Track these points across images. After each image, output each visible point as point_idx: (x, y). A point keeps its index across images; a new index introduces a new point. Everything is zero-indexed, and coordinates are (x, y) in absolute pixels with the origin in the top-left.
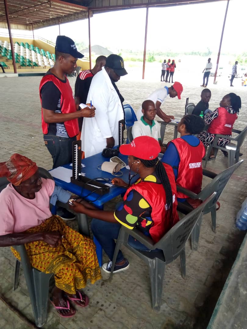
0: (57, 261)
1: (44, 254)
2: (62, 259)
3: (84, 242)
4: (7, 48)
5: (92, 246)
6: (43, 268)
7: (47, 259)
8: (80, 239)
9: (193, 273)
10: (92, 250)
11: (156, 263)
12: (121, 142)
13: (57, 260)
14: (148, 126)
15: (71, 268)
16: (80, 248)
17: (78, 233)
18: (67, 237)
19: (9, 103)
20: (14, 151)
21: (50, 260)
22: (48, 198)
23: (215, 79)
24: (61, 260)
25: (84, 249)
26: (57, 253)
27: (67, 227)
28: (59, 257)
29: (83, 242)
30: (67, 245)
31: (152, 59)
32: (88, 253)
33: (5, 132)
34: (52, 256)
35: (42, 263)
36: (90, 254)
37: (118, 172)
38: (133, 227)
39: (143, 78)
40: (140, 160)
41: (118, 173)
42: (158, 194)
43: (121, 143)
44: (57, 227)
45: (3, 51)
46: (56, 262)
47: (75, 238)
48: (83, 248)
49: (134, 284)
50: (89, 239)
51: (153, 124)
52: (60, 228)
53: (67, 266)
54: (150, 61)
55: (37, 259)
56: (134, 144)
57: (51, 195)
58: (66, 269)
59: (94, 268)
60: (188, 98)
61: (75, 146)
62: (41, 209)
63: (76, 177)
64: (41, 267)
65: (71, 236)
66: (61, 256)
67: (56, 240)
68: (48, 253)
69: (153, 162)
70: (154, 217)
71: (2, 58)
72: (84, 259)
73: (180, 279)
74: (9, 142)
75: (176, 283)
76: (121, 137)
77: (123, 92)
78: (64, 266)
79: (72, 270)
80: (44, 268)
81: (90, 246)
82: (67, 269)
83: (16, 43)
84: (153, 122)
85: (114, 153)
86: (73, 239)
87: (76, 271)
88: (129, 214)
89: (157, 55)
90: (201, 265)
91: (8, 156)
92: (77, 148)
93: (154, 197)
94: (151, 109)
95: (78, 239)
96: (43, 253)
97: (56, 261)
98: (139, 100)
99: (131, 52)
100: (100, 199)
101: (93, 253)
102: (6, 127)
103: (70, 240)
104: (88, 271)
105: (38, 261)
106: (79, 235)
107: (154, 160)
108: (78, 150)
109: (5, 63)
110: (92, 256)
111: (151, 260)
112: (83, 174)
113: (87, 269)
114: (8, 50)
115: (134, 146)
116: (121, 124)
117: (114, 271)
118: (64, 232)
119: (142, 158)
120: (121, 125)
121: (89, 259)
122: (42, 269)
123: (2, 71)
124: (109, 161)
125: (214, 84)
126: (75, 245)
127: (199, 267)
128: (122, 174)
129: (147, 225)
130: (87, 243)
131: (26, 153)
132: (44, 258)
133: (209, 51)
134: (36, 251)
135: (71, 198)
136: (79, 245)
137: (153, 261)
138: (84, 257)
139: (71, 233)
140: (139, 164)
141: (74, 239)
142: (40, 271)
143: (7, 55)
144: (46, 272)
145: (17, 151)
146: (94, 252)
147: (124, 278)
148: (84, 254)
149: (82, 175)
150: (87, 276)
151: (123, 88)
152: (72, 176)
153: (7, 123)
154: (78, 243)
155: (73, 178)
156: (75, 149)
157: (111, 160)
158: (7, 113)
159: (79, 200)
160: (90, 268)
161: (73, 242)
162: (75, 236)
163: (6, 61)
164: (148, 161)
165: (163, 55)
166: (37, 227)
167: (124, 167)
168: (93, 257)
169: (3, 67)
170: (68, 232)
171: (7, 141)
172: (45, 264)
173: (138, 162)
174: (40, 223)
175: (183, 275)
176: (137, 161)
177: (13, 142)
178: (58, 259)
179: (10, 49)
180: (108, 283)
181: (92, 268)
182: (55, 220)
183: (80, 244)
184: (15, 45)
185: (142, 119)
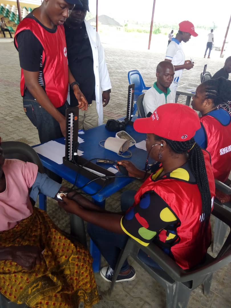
0: (34, 288)
1: (15, 276)
2: (42, 285)
3: (77, 256)
4: (15, 13)
5: (87, 262)
6: (13, 297)
7: (19, 284)
8: (70, 251)
9: (216, 287)
10: (87, 268)
11: (176, 287)
12: (130, 112)
13: (33, 286)
14: (163, 95)
15: (53, 302)
16: (69, 265)
17: (69, 241)
18: (52, 246)
19: (13, 67)
20: (10, 117)
21: (23, 285)
22: (27, 191)
23: (222, 53)
24: (39, 287)
25: (76, 267)
26: (34, 274)
27: (54, 230)
28: (36, 281)
29: (75, 256)
30: (50, 262)
31: (158, 31)
32: (82, 272)
33: (4, 96)
34: (27, 279)
35: (12, 288)
36: (85, 273)
37: (126, 151)
38: (149, 244)
39: (149, 48)
40: (165, 140)
41: (126, 153)
42: (191, 201)
43: (130, 114)
44: (39, 230)
45: (11, 15)
46: (32, 290)
47: (63, 248)
48: (74, 264)
49: (141, 299)
50: (83, 251)
51: (168, 92)
52: (43, 232)
53: (47, 299)
54: (156, 33)
55: (6, 280)
56: (157, 116)
57: (31, 186)
58: (45, 303)
59: (89, 291)
60: (207, 65)
61: (69, 115)
62: (14, 206)
63: (70, 158)
64: (10, 294)
65: (59, 244)
66: (41, 279)
67: (31, 261)
68: (21, 274)
69: (185, 145)
70: (181, 231)
71: (10, 23)
72: (75, 281)
73: (201, 296)
74: (7, 106)
75: (195, 302)
76: (130, 106)
77: (129, 61)
78: (43, 299)
79: (54, 304)
80: (15, 297)
81: (85, 262)
82: (47, 303)
83: (24, 8)
84: (168, 89)
85: (121, 126)
86: (61, 250)
87: (62, 305)
88: (142, 227)
89: (162, 27)
90: (226, 276)
91: (4, 122)
92: (72, 118)
93: (185, 206)
94: (168, 73)
95: (68, 250)
96: (15, 272)
97: (31, 288)
98: (145, 70)
99: (137, 23)
100: (101, 193)
101: (88, 272)
102: (6, 90)
103: (56, 250)
104: (80, 294)
105: (8, 283)
106: (69, 245)
107: (187, 142)
108: (73, 120)
109: (13, 28)
110: (87, 276)
111: (171, 285)
112: (80, 153)
113: (80, 291)
114: (15, 14)
115: (156, 119)
116: (131, 89)
117: (117, 280)
118: (49, 237)
119: (169, 137)
120: (131, 91)
121: (83, 279)
122: (11, 297)
123: (10, 37)
124: (114, 136)
125: (220, 57)
126: (63, 259)
127: (224, 279)
128: (130, 154)
129: (168, 239)
130: (80, 256)
131: (24, 119)
132: (16, 281)
133: (215, 26)
134: (5, 269)
135: (59, 192)
136: (68, 260)
137: (173, 286)
138: (75, 278)
139: (58, 240)
140: (162, 147)
141: (63, 251)
142: (9, 300)
143: (14, 19)
144: (17, 302)
145: (14, 117)
146: (90, 270)
147: (127, 290)
148: (75, 274)
149: (78, 155)
150: (80, 299)
151: (129, 57)
152: (64, 156)
153: (8, 87)
154: (68, 257)
155: (66, 159)
156: (70, 120)
157: (116, 136)
158: (9, 77)
159: (71, 194)
160: (83, 290)
161: (60, 254)
162: (64, 245)
163: (14, 27)
164: (178, 142)
165: (168, 27)
166: (8, 231)
167: (133, 144)
168: (89, 277)
169: (11, 32)
170: (55, 238)
171: (5, 106)
172: (16, 291)
173: (162, 145)
174: (12, 227)
175: (205, 292)
176: (159, 143)
177: (11, 107)
178: (35, 285)
179: (18, 13)
180: (108, 297)
181: (87, 291)
182: (38, 218)
183: (70, 259)
184: (22, 11)
185: (156, 86)
